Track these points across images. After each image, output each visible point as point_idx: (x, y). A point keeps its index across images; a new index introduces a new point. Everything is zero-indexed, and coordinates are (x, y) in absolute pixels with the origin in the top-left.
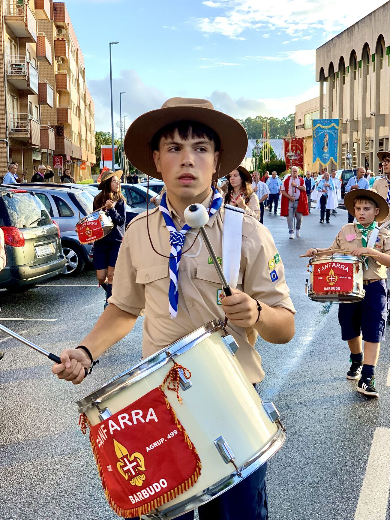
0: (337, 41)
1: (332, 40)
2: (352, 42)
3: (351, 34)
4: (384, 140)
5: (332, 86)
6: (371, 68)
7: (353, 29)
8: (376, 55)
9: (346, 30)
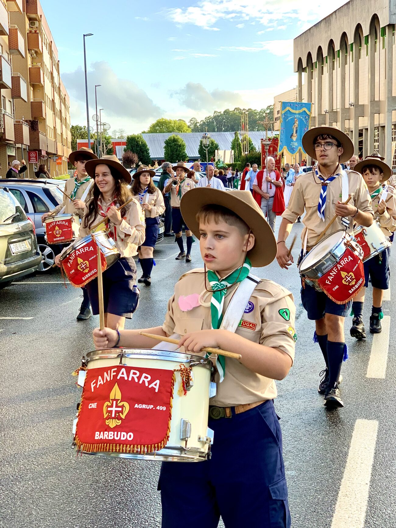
0: (315, 30)
1: (310, 29)
2: (330, 32)
3: (328, 23)
4: (364, 130)
5: (311, 77)
6: (350, 58)
7: (331, 18)
8: (354, 44)
9: (323, 19)
